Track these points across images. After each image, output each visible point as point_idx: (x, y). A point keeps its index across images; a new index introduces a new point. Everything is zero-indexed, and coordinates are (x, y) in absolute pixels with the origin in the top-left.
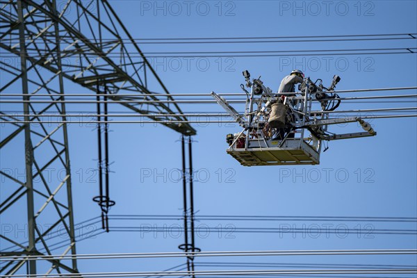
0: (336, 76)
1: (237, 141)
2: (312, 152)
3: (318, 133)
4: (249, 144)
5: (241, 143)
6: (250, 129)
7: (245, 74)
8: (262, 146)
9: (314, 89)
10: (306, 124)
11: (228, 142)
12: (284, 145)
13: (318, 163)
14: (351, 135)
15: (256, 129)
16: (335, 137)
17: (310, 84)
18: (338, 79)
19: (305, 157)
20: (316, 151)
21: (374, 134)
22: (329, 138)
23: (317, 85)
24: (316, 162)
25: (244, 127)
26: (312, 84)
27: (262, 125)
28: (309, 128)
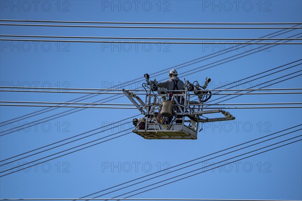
0: (208, 78)
1: (140, 124)
2: (191, 132)
3: (195, 119)
4: (148, 127)
5: (142, 126)
6: (149, 116)
7: (146, 76)
8: (156, 128)
9: (191, 88)
10: (186, 114)
11: (134, 124)
12: (171, 128)
13: (196, 139)
14: (218, 119)
15: (152, 116)
16: (207, 120)
17: (188, 85)
18: (209, 80)
19: (190, 135)
20: (194, 131)
21: (234, 118)
22: (203, 121)
23: (195, 84)
24: (195, 138)
25: (144, 114)
26: (191, 85)
27: (156, 113)
28: (188, 116)
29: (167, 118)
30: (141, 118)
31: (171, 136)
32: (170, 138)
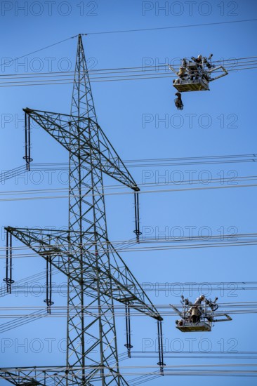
0: (216, 297)
3: (210, 319)
5: (181, 324)
6: (184, 318)
7: (182, 297)
8: (190, 325)
10: (205, 316)
14: (223, 320)
16: (217, 321)
18: (217, 299)
19: (206, 329)
20: (209, 326)
21: (231, 320)
22: (214, 321)
23: (209, 301)
24: (210, 331)
25: (182, 317)
28: (207, 318)
29: (196, 319)
30: (180, 319)
31: (197, 329)
32: (196, 331)
